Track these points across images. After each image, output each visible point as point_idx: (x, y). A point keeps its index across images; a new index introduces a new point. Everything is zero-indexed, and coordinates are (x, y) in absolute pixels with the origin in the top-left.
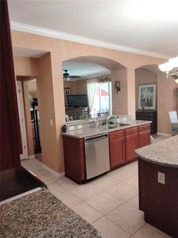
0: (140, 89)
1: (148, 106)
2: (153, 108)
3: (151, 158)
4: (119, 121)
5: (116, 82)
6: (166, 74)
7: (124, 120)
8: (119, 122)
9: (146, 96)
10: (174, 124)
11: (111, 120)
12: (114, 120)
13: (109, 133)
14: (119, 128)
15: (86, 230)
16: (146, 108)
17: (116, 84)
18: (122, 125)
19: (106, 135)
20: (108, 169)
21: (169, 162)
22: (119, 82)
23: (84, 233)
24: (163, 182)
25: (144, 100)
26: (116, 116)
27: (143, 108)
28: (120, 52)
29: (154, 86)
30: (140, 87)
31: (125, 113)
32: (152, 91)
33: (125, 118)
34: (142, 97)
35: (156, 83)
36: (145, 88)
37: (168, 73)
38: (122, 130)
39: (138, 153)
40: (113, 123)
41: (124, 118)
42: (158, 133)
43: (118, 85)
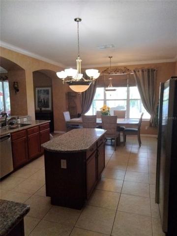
0: (37, 91)
1: (44, 107)
2: (50, 109)
3: (56, 149)
4: (19, 121)
5: (14, 82)
6: (62, 81)
7: (24, 120)
8: (20, 123)
9: (42, 98)
10: (68, 122)
11: (11, 121)
12: (14, 120)
13: (11, 133)
14: (20, 129)
15: (16, 207)
16: (43, 109)
17: (14, 85)
18: (23, 125)
19: (9, 136)
20: (12, 169)
21: (69, 150)
22: (17, 82)
23: (15, 209)
24: (65, 167)
25: (41, 101)
26: (16, 117)
27: (41, 109)
28: (18, 54)
29: (49, 89)
30: (37, 89)
31: (25, 113)
32: (48, 93)
33: (26, 119)
34: (38, 99)
35: (51, 86)
36: (41, 90)
37: (63, 79)
38: (24, 130)
39: (44, 146)
40: (13, 124)
41: (24, 119)
42: (55, 132)
43: (16, 86)
